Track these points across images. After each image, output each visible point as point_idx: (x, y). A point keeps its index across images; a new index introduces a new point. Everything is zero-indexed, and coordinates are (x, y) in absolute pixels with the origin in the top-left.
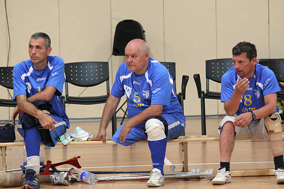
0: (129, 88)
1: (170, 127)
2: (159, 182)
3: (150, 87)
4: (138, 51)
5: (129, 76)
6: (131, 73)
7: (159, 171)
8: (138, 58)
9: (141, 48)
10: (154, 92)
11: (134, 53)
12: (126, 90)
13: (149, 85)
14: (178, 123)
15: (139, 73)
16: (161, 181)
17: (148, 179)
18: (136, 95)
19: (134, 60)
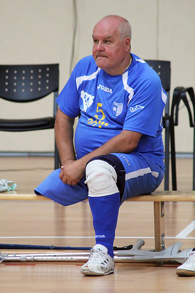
0: (89, 96)
1: (128, 177)
2: (102, 268)
3: (128, 99)
4: (115, 32)
5: (93, 76)
6: (97, 72)
7: (104, 249)
8: (112, 45)
9: (120, 30)
10: (133, 110)
11: (108, 36)
12: (84, 100)
13: (126, 95)
14: (148, 170)
15: (113, 72)
16: (105, 266)
17: (86, 261)
18: (100, 108)
19: (106, 48)
